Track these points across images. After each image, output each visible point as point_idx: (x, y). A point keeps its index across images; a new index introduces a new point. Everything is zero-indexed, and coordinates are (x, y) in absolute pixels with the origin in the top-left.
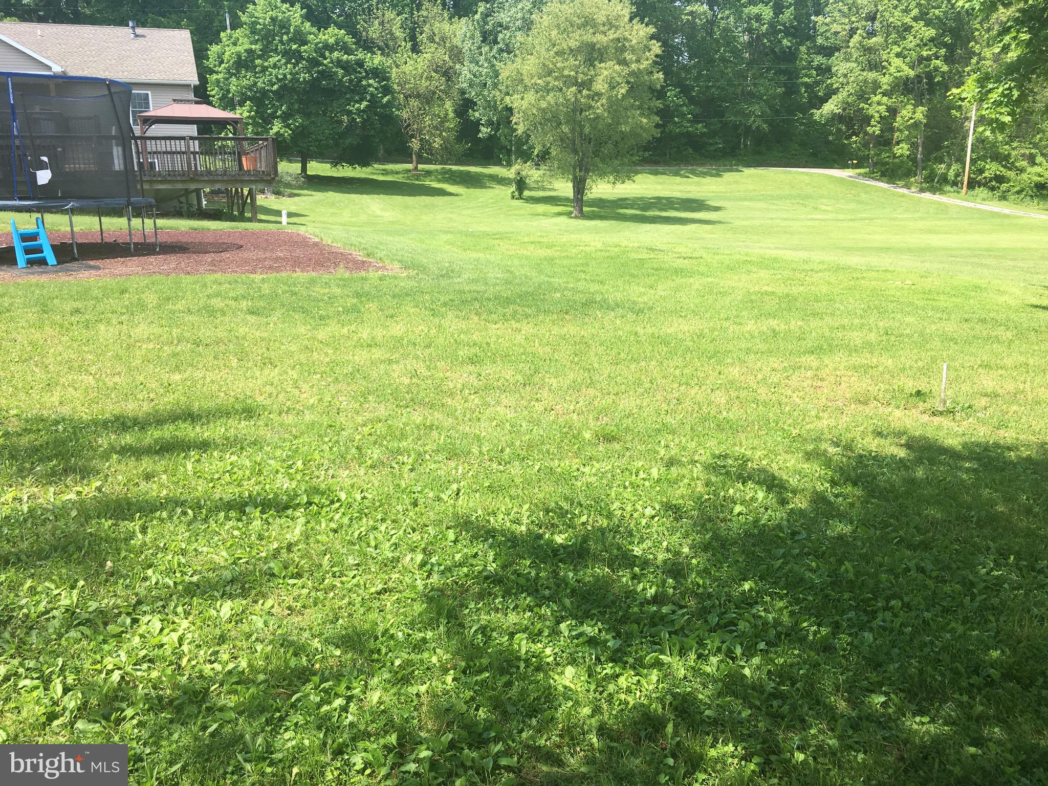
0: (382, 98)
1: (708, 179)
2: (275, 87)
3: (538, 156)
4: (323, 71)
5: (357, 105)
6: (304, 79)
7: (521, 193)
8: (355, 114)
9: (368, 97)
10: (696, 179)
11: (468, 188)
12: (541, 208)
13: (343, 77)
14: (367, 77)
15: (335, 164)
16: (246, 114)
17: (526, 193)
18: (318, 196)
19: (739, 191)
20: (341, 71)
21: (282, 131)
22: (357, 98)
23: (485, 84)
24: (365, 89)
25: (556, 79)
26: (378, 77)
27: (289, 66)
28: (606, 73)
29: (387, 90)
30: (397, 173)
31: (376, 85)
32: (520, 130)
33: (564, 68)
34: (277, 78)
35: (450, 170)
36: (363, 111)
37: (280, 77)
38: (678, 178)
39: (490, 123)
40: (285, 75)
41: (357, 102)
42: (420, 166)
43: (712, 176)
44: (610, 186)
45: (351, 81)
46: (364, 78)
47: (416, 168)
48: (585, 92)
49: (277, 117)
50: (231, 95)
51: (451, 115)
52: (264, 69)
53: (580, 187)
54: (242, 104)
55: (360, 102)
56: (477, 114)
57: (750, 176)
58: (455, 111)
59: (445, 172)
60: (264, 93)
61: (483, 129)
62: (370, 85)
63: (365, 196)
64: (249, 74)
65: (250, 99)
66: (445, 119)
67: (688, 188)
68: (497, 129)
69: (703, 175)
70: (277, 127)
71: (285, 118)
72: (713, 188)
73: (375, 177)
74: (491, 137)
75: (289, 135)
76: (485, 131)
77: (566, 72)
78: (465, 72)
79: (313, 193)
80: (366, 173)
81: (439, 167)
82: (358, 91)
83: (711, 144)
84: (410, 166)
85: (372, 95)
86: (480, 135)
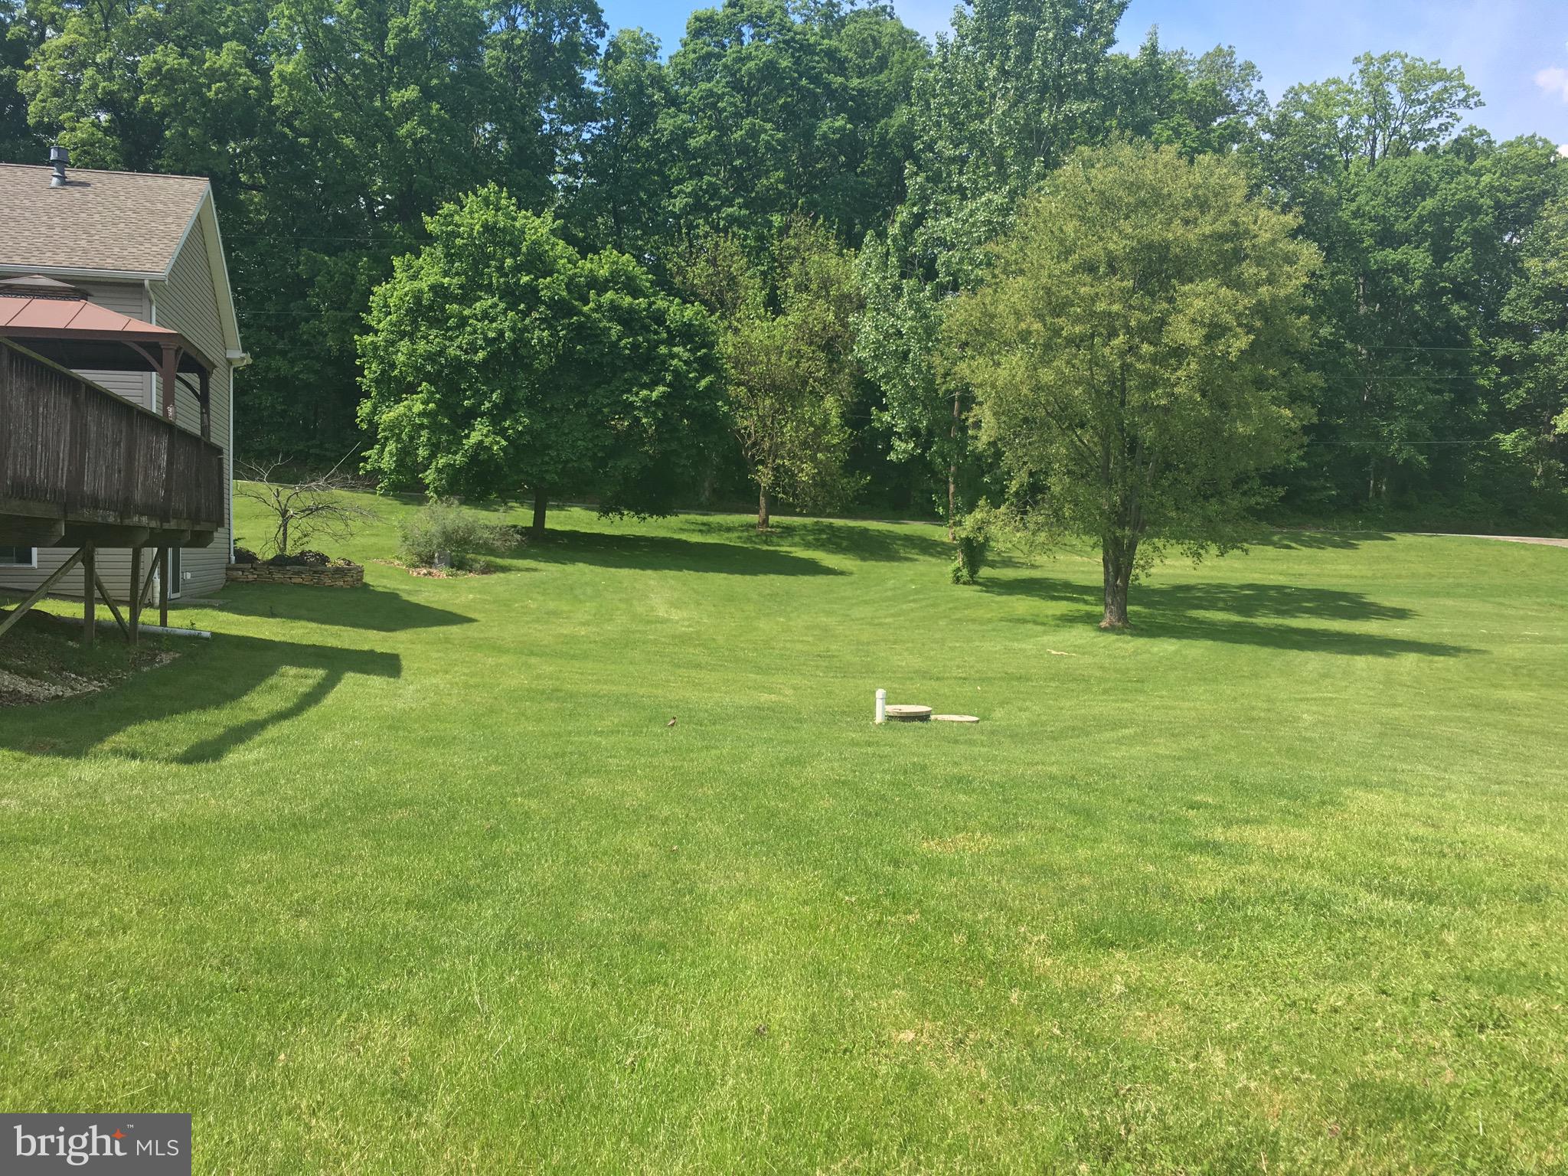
0: (698, 380)
1: (1330, 553)
2: (481, 355)
3: (1017, 493)
4: (580, 326)
5: (645, 392)
6: (541, 340)
7: (973, 572)
8: (639, 408)
9: (669, 378)
10: (1306, 551)
11: (864, 559)
12: (1022, 605)
13: (620, 339)
14: (670, 342)
15: (606, 509)
16: (418, 407)
17: (985, 572)
18: (549, 571)
19: (1399, 577)
20: (616, 329)
21: (487, 441)
22: (645, 379)
23: (905, 355)
24: (664, 362)
25: (1078, 320)
26: (692, 342)
27: (511, 314)
28: (1199, 303)
29: (708, 365)
30: (729, 529)
31: (686, 355)
32: (983, 439)
33: (1095, 298)
34: (486, 339)
35: (830, 526)
36: (657, 403)
37: (492, 335)
38: (1270, 548)
39: (913, 432)
40: (501, 333)
41: (644, 386)
42: (773, 519)
43: (1335, 545)
44: (1188, 562)
45: (635, 346)
46: (662, 342)
47: (765, 522)
48: (1146, 348)
49: (482, 414)
50: (396, 372)
51: (835, 421)
52: (463, 322)
53: (1119, 561)
54: (412, 389)
55: (651, 386)
56: (886, 417)
57: (1409, 548)
58: (842, 416)
59: (820, 530)
60: (459, 368)
61: (897, 443)
62: (673, 356)
63: (649, 572)
64: (434, 332)
65: (429, 378)
66: (823, 428)
67: (1298, 568)
68: (927, 447)
69: (1319, 544)
70: (479, 433)
71: (496, 417)
72: (1344, 568)
73: (684, 537)
74: (913, 459)
75: (503, 449)
76: (902, 449)
77: (1101, 306)
78: (867, 327)
79: (542, 565)
80: (669, 529)
81: (809, 521)
82: (647, 363)
83: (1315, 490)
84: (754, 518)
85: (676, 373)
86: (892, 456)
